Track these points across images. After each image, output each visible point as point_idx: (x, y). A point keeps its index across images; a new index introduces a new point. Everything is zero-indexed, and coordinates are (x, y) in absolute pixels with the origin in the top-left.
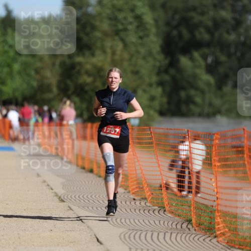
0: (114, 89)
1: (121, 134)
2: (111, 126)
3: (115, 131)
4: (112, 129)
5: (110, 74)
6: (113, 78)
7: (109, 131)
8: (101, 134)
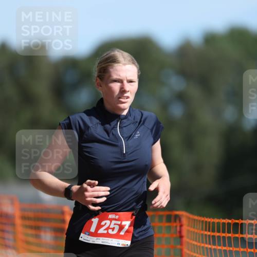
0: (124, 110)
1: (133, 236)
2: (110, 216)
3: (121, 227)
4: (113, 222)
5: (111, 70)
6: (125, 82)
7: (105, 230)
8: (80, 239)
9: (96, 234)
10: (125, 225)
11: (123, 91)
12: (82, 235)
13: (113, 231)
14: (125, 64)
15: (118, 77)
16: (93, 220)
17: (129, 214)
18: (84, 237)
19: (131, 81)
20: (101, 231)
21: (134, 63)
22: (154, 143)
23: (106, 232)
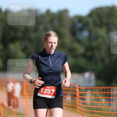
2: (48, 87)
4: (49, 89)
5: (49, 39)
6: (53, 43)
7: (46, 92)
8: (38, 95)
10: (53, 91)
11: (52, 46)
12: (38, 93)
13: (49, 93)
14: (53, 37)
15: (51, 41)
16: (42, 88)
17: (54, 87)
18: (39, 94)
19: (55, 43)
20: (44, 92)
21: (56, 37)
23: (46, 93)
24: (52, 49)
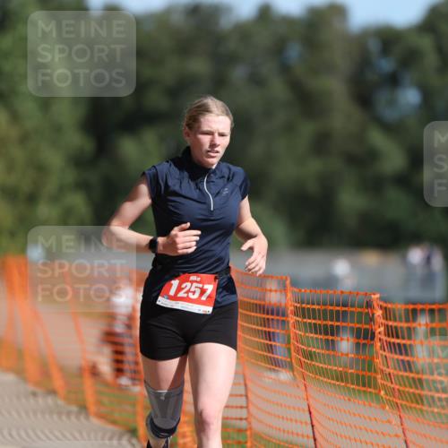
2: (193, 278)
3: (203, 291)
4: (195, 285)
5: (202, 120)
6: (216, 135)
7: (185, 293)
8: (158, 303)
9: (175, 298)
10: (207, 289)
11: (213, 145)
12: (160, 298)
13: (193, 295)
14: (218, 115)
15: (209, 129)
16: (173, 282)
17: (212, 277)
18: (162, 301)
19: (222, 135)
20: (181, 294)
21: (227, 115)
22: (243, 198)
23: (185, 295)
24: (212, 154)
